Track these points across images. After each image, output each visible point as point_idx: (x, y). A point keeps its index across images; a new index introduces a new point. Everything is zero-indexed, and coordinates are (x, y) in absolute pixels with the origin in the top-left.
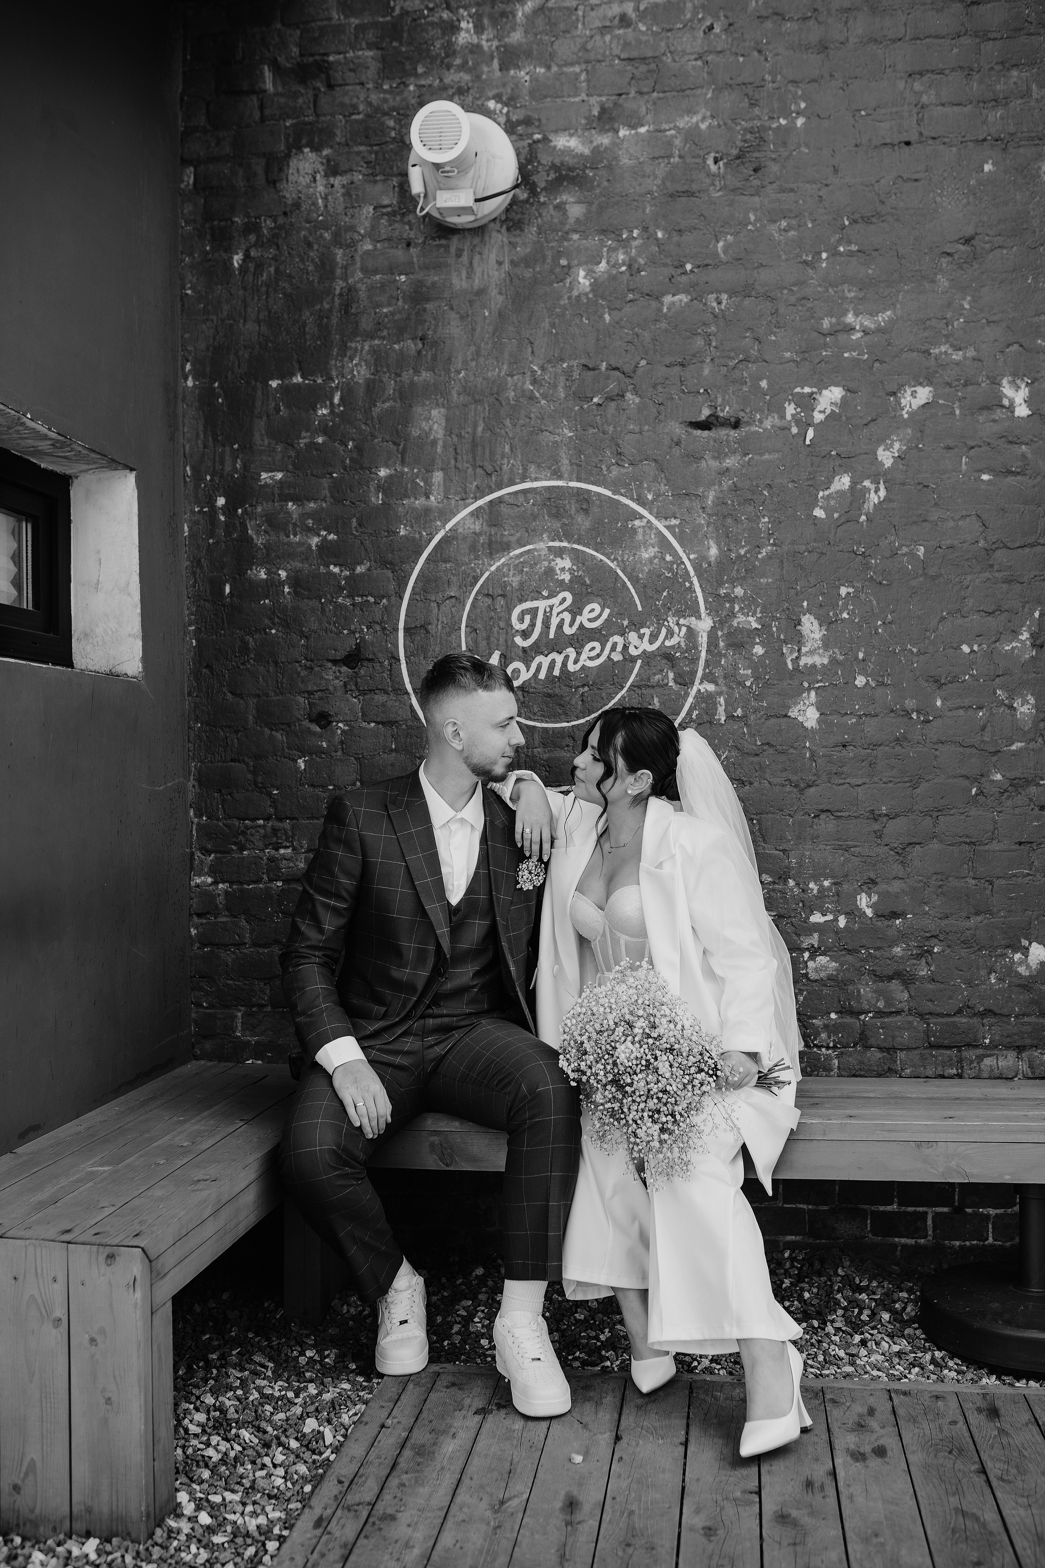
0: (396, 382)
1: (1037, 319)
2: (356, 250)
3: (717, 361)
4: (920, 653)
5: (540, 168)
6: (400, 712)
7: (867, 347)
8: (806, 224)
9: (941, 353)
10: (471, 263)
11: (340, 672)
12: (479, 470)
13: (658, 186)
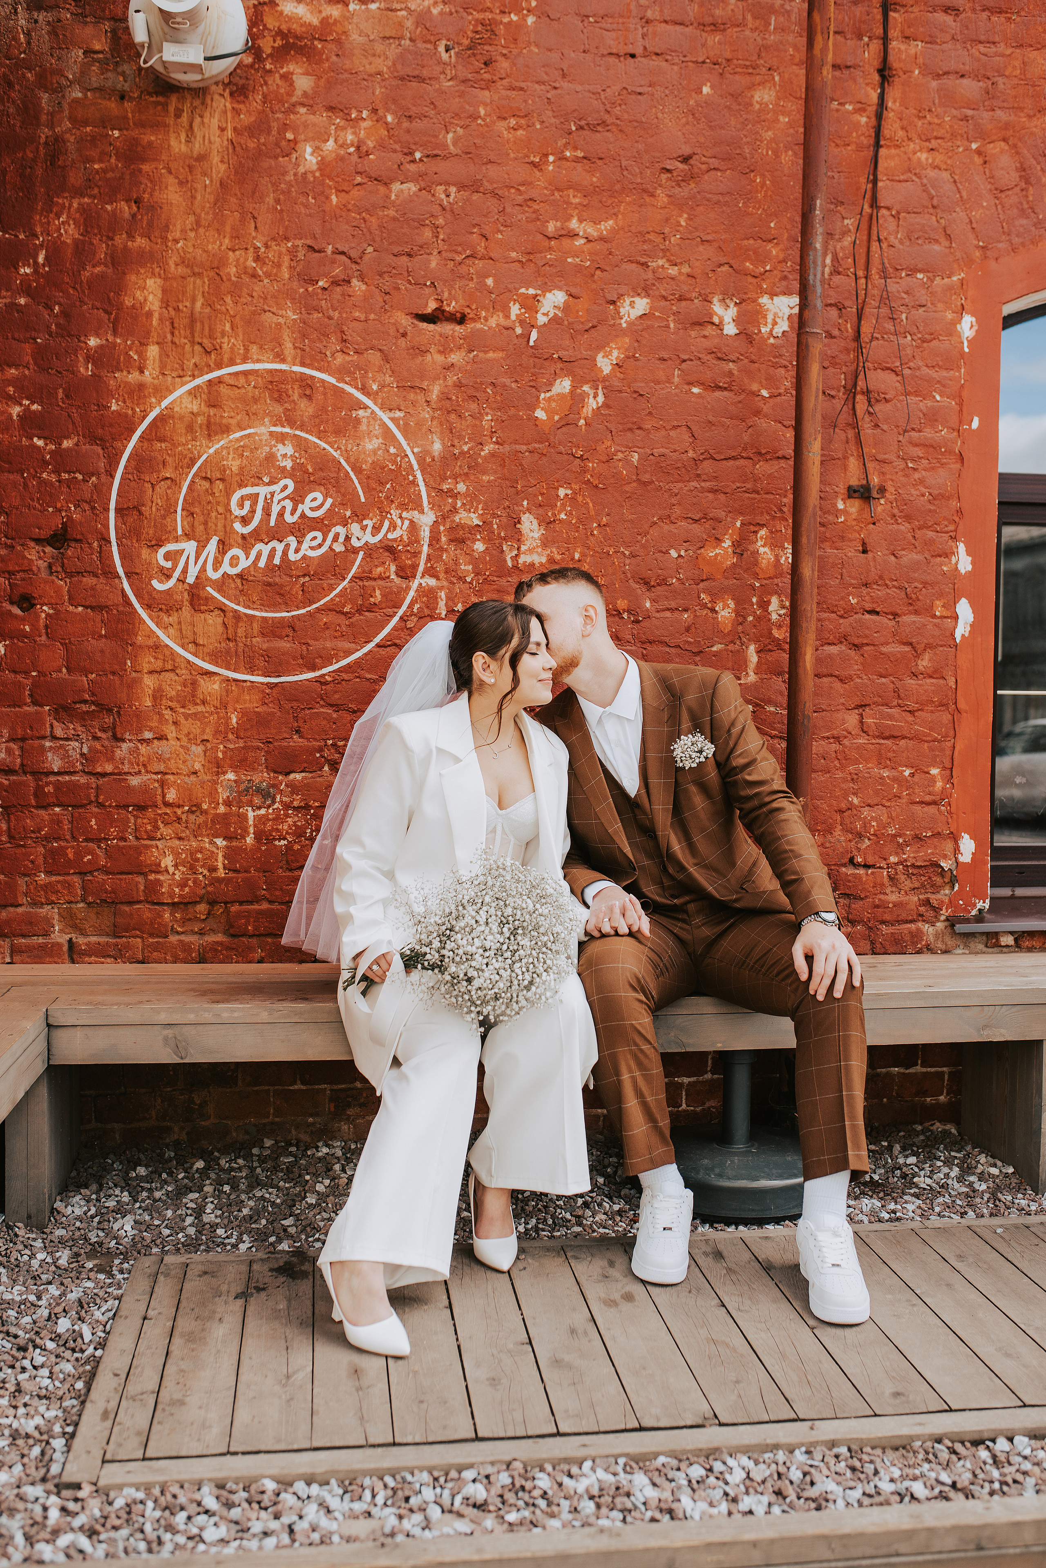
0: (107, 245)
1: (746, 242)
2: (63, 97)
3: (444, 254)
4: (633, 556)
5: (266, 33)
6: (111, 596)
7: (590, 254)
8: (534, 124)
9: (658, 267)
10: (191, 126)
11: (44, 552)
12: (197, 348)
13: (389, 68)
